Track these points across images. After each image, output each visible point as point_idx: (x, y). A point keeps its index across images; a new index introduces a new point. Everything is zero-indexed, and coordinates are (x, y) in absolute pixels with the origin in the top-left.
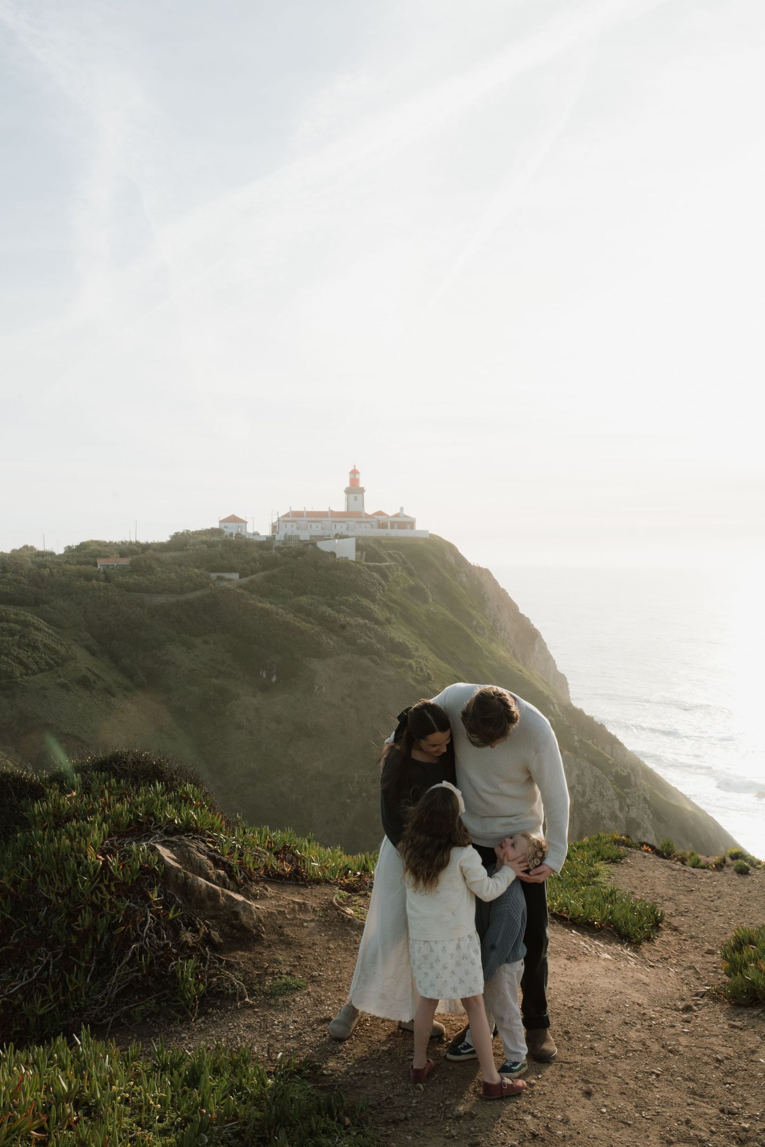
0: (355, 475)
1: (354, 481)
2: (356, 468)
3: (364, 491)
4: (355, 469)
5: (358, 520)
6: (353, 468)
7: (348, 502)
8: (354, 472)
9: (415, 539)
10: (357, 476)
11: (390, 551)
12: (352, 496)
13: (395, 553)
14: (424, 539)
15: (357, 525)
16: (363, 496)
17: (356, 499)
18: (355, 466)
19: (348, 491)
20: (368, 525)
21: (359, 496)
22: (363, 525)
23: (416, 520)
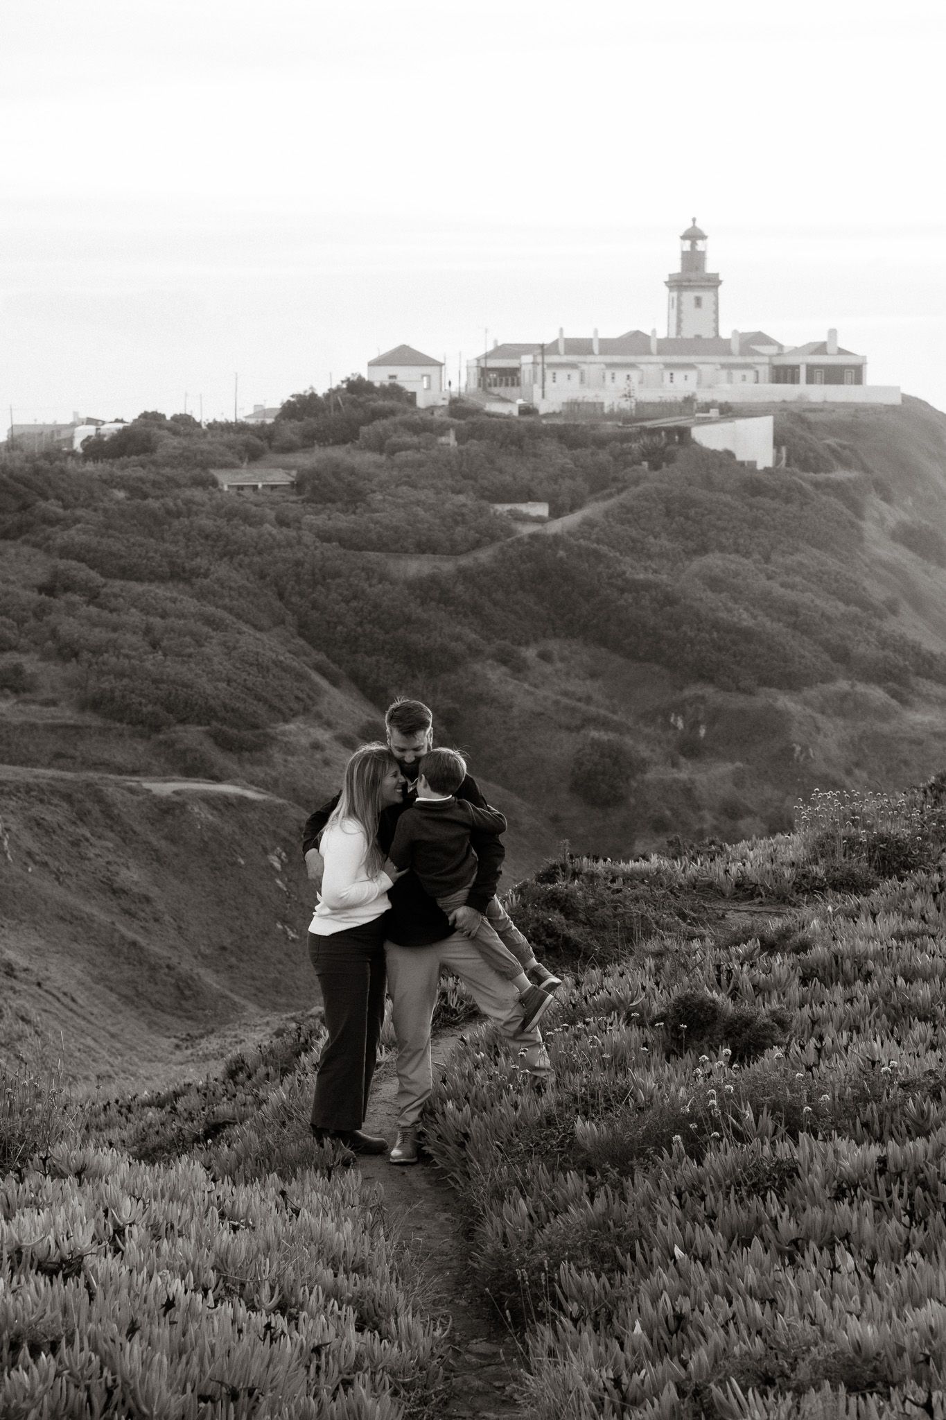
0: (693, 245)
1: (693, 260)
2: (698, 225)
3: (720, 282)
4: (694, 227)
5: (724, 360)
6: (690, 225)
7: (679, 312)
8: (693, 235)
9: (874, 409)
10: (700, 245)
11: (827, 442)
12: (688, 297)
13: (844, 447)
14: (892, 409)
15: (724, 373)
16: (716, 296)
17: (698, 302)
18: (694, 220)
19: (677, 284)
20: (750, 374)
21: (707, 296)
22: (737, 374)
23: (868, 360)
